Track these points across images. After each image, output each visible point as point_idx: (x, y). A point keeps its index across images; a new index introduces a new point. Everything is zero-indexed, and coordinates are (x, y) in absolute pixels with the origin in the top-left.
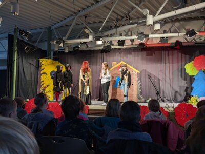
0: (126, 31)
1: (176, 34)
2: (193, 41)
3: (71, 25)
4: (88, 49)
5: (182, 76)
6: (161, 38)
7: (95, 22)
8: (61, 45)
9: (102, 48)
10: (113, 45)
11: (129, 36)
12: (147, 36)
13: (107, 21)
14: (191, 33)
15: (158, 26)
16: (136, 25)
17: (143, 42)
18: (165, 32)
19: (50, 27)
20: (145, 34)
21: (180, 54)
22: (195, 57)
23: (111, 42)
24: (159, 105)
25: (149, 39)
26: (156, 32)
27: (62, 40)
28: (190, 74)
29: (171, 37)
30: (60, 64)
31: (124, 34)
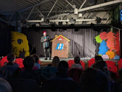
0: (64, 16)
1: (91, 20)
2: (100, 23)
3: (31, 11)
6: (83, 21)
7: (45, 10)
11: (65, 20)
12: (75, 20)
13: (52, 10)
16: (69, 14)
17: (73, 23)
18: (85, 18)
21: (93, 31)
22: (101, 32)
24: (80, 59)
25: (76, 22)
26: (80, 18)
27: (25, 20)
28: (98, 42)
29: (88, 21)
30: (23, 35)
31: (62, 18)
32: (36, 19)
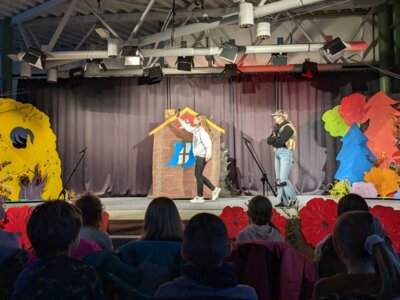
0: (197, 36)
1: (304, 47)
2: (340, 61)
3: (63, 15)
4: (106, 74)
5: (316, 139)
6: (273, 54)
7: (122, 12)
8: (39, 64)
9: (140, 72)
10: (167, 66)
11: (203, 47)
12: (242, 49)
13: (151, 11)
14: (335, 46)
15: (264, 29)
16: (216, 24)
17: (234, 62)
18: (280, 42)
19: (8, 19)
20: (236, 44)
21: (313, 90)
22: (343, 96)
23: (161, 60)
25: (245, 55)
26: (262, 40)
27: (39, 51)
28: (334, 134)
29: (293, 54)
30: (36, 110)
31: (191, 42)
32: (85, 47)
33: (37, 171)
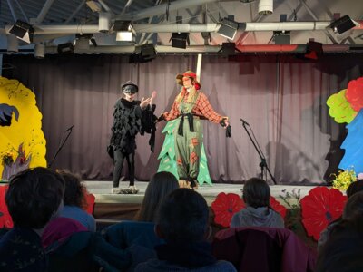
0: (193, 12)
1: (309, 25)
2: (347, 42)
4: (97, 51)
5: (320, 126)
6: (275, 32)
9: (132, 50)
10: (160, 44)
11: (198, 24)
12: (241, 26)
14: (343, 24)
15: (266, 4)
17: (232, 39)
18: (283, 19)
20: (235, 20)
21: (317, 72)
22: (350, 80)
23: (155, 35)
25: (246, 33)
26: (264, 16)
28: (339, 120)
29: (298, 32)
30: (22, 87)
31: (187, 17)
32: (75, 22)
33: (21, 151)
